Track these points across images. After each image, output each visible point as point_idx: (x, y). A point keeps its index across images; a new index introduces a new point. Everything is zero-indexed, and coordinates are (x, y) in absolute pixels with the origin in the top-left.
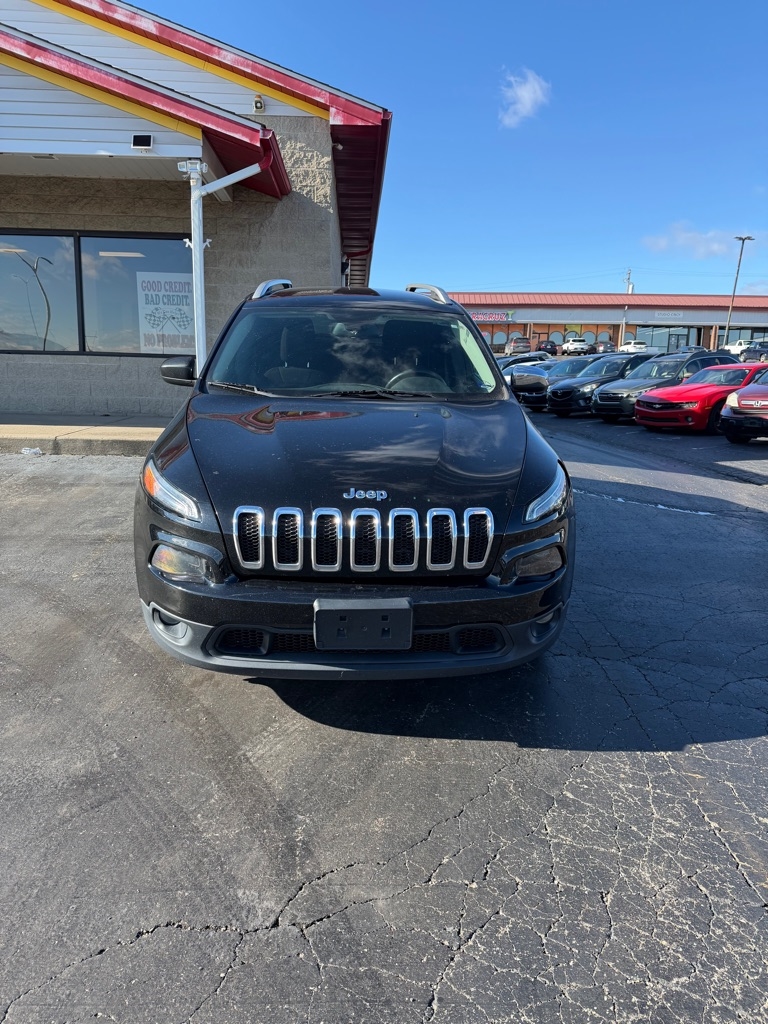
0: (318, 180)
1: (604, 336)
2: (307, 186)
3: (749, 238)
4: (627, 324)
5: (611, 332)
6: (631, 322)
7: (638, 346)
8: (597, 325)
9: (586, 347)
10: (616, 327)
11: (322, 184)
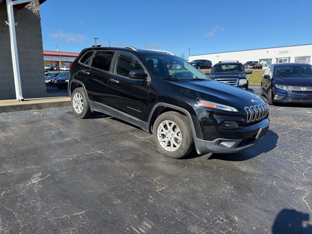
0: (34, 5)
1: (54, 65)
2: (30, 6)
3: (97, 39)
4: (61, 61)
5: (56, 63)
6: (62, 61)
7: (67, 68)
8: (51, 61)
9: (50, 68)
10: (58, 62)
11: (36, 6)
